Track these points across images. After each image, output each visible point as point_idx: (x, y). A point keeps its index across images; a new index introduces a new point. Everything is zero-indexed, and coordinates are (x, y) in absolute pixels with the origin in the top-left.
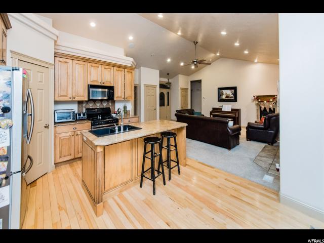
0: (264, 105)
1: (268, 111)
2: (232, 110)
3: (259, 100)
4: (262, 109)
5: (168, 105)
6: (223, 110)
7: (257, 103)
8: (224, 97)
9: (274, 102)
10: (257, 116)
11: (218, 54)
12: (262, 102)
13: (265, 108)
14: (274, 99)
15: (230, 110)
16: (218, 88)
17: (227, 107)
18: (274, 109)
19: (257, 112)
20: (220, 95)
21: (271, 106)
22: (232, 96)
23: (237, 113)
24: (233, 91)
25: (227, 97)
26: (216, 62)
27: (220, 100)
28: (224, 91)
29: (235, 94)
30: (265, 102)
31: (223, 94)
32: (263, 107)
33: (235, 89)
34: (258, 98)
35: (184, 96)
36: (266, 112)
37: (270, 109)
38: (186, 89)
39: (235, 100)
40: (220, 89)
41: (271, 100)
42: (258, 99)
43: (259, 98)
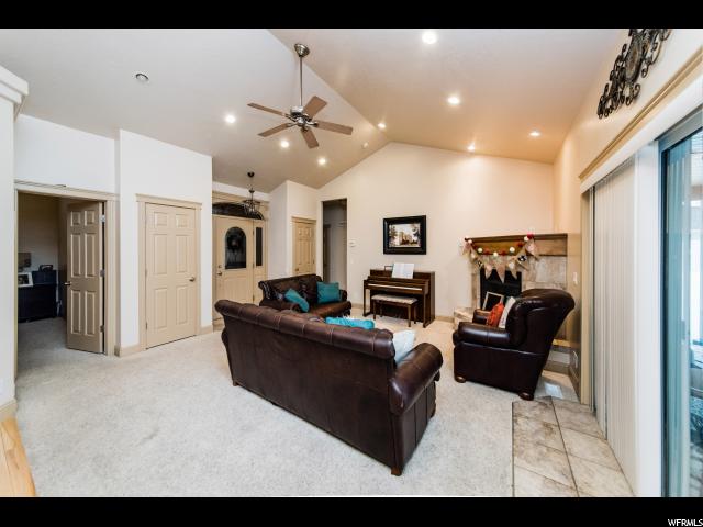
0: (491, 263)
1: (503, 280)
2: (416, 275)
3: (480, 250)
4: (487, 274)
5: (259, 262)
6: (394, 276)
7: (473, 256)
8: (397, 242)
9: (519, 255)
10: (474, 290)
11: (382, 126)
12: (487, 254)
13: (494, 272)
14: (521, 246)
15: (410, 276)
16: (385, 220)
17: (403, 268)
18: (519, 274)
19: (473, 280)
20: (388, 237)
21: (512, 266)
22: (415, 239)
23: (427, 285)
24: (418, 226)
25: (404, 242)
26: (381, 151)
27: (389, 250)
28: (398, 228)
29: (422, 235)
30: (496, 254)
31: (394, 234)
32: (489, 268)
33: (421, 220)
34: (475, 243)
35: (304, 239)
36: (496, 282)
37: (508, 273)
38: (312, 223)
39: (422, 250)
40: (389, 222)
41: (512, 250)
42: (475, 248)
43: (479, 246)
